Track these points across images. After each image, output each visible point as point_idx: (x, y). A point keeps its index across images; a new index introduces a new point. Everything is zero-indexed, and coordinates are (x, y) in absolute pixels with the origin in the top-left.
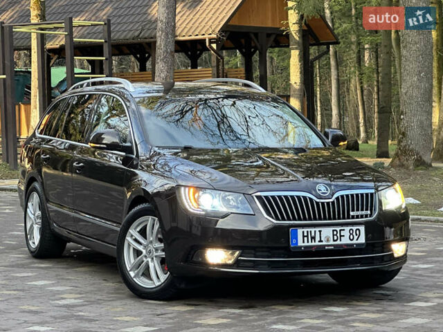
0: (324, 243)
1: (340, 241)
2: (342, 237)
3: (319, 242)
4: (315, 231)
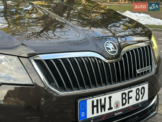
0: (114, 110)
1: (128, 103)
2: (130, 100)
3: (109, 109)
4: (105, 99)
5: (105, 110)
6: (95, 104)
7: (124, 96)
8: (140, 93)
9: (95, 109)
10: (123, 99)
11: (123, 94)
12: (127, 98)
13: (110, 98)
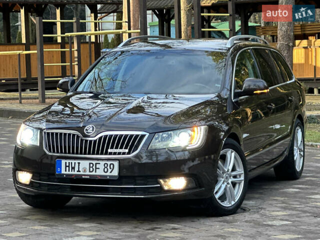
0: (81, 173)
1: (96, 172)
2: (97, 170)
3: (78, 171)
4: (75, 163)
5: (74, 171)
6: (67, 165)
7: (91, 165)
8: (108, 167)
9: (67, 168)
10: (90, 167)
11: (90, 164)
12: (94, 167)
13: (79, 163)
